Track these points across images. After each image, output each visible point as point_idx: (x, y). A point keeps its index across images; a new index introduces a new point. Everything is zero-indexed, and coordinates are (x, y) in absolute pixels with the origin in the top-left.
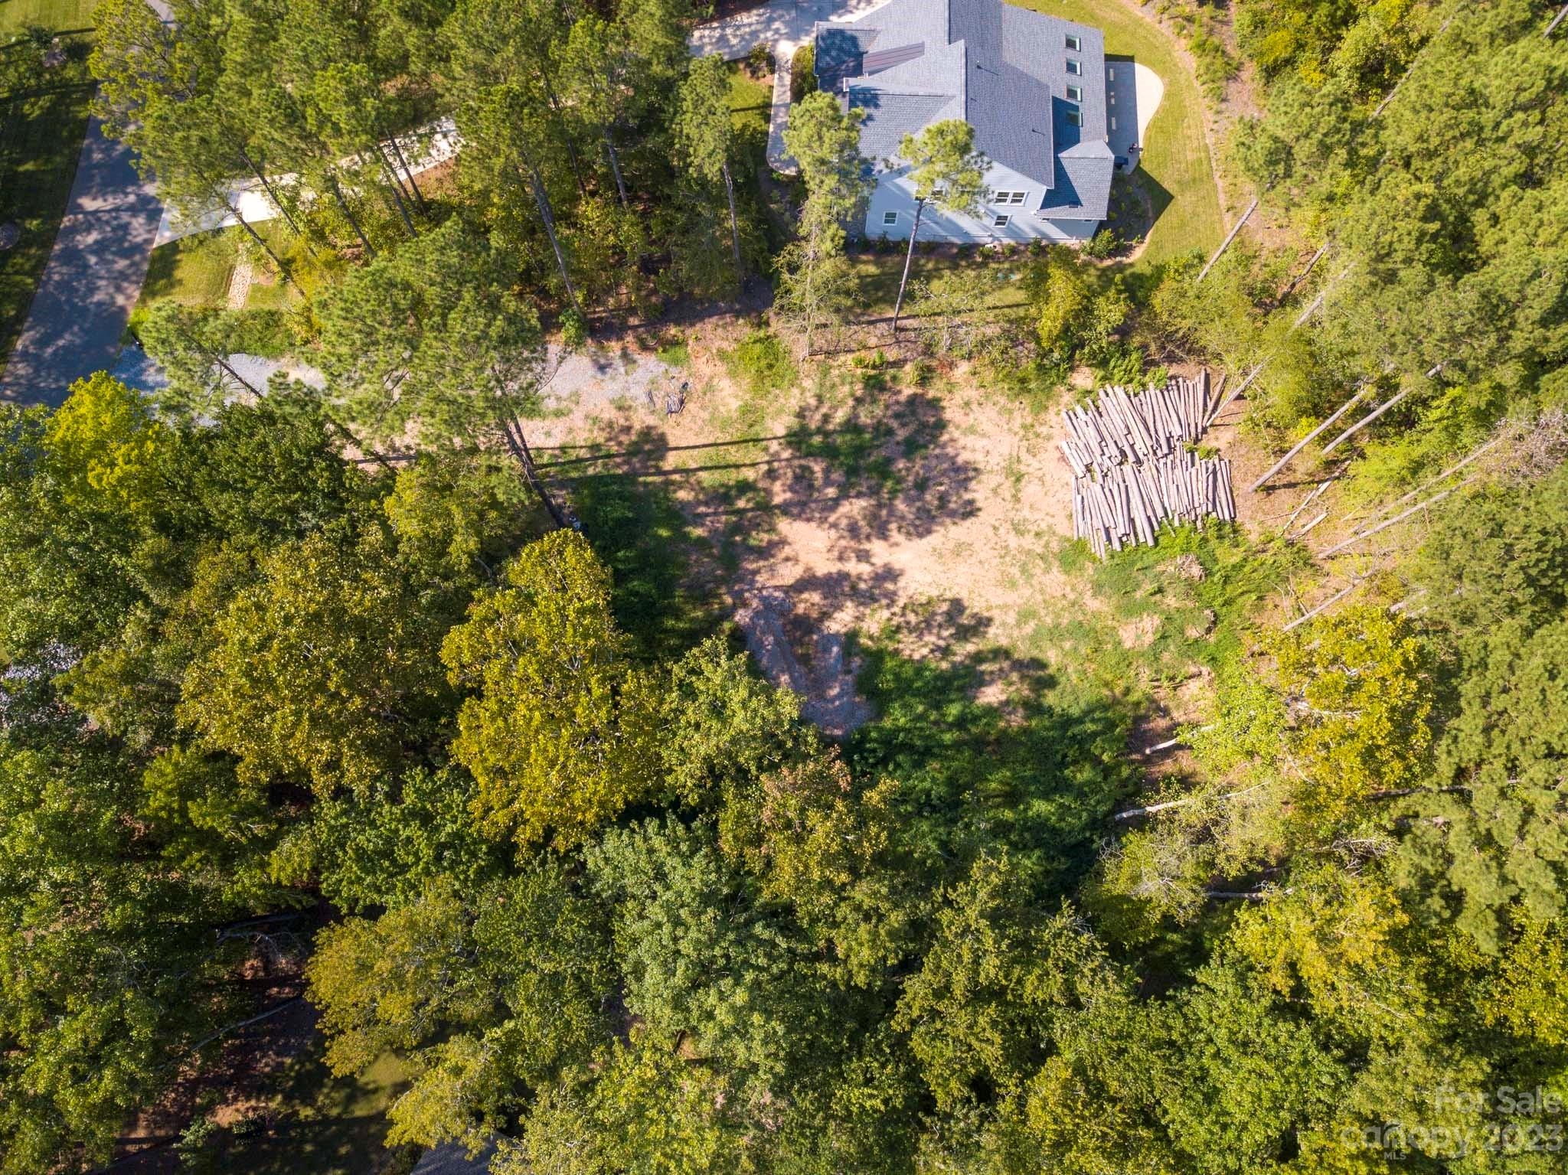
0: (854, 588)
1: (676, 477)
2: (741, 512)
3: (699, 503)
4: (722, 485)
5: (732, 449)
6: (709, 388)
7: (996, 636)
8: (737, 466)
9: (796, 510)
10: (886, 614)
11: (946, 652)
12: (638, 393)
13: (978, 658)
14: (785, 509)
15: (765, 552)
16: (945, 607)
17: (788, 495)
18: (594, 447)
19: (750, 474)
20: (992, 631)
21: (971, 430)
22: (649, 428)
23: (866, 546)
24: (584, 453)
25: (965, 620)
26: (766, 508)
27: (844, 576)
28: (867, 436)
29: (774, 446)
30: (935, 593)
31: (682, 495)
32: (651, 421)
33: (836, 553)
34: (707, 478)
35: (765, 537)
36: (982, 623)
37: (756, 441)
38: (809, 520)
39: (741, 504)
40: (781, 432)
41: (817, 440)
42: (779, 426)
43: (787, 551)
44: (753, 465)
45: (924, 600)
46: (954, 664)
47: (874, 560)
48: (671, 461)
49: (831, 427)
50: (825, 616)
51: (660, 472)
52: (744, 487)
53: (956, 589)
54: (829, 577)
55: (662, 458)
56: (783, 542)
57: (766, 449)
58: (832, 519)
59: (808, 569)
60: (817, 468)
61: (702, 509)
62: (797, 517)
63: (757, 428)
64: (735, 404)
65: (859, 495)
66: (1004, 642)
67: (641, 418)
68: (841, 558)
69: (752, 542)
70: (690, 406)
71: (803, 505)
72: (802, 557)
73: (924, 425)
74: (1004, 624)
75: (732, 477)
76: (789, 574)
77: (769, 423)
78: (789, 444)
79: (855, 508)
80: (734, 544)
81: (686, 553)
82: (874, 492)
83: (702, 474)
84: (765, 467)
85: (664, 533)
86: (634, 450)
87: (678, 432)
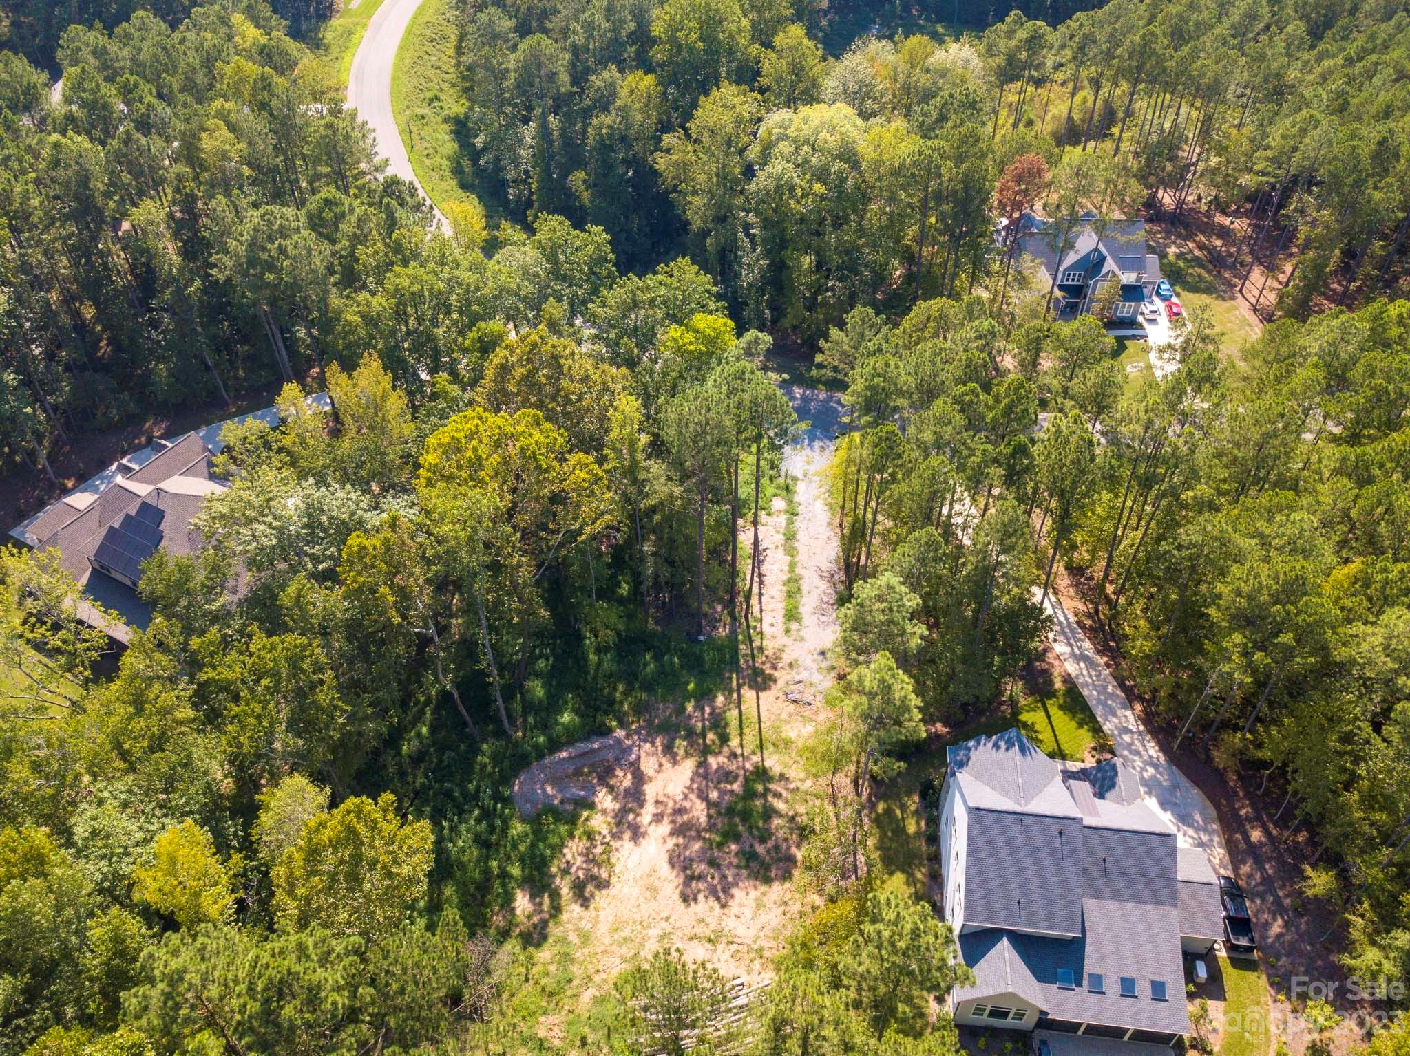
0: (631, 810)
1: (735, 695)
2: (704, 736)
3: (713, 709)
4: (727, 725)
5: (756, 732)
6: (806, 720)
7: (572, 911)
8: (741, 734)
9: (702, 772)
10: (605, 832)
11: (566, 872)
12: (804, 675)
13: (555, 895)
14: (703, 764)
15: (669, 750)
16: (605, 875)
17: (714, 766)
18: (761, 649)
19: (734, 742)
20: (576, 908)
21: (760, 906)
22: (775, 681)
23: (666, 820)
24: (757, 643)
25: (590, 888)
26: (706, 751)
27: (641, 803)
28: (761, 824)
29: (755, 759)
30: (617, 869)
31: (720, 700)
32: (781, 683)
33: (661, 798)
34: (732, 715)
35: (681, 752)
36: (585, 902)
37: (761, 747)
38: (692, 780)
39: (711, 736)
40: (767, 764)
41: (759, 788)
42: (773, 763)
43: (667, 765)
44: (742, 746)
45: (613, 861)
46: (554, 876)
47: (653, 826)
48: (748, 694)
49: (770, 798)
50: (611, 789)
51: (739, 686)
52: (724, 739)
53: (618, 886)
54: (642, 793)
55: (751, 687)
56: (675, 763)
57: (754, 753)
58: (692, 796)
59: (650, 779)
60: (736, 787)
61: (708, 710)
62: (696, 774)
63: (771, 748)
64: (792, 735)
65: (709, 816)
66: (565, 917)
67: (782, 676)
68: (657, 802)
69: (678, 741)
70: (792, 707)
71: (706, 776)
72: (660, 776)
73: (768, 868)
74: (581, 918)
75: (733, 729)
76: (648, 765)
77: (775, 757)
78: (757, 768)
79: (699, 812)
80: (678, 731)
81: (675, 701)
82: (711, 827)
83: (735, 713)
84: (739, 751)
85: (691, 686)
86: (757, 672)
87: (771, 699)
